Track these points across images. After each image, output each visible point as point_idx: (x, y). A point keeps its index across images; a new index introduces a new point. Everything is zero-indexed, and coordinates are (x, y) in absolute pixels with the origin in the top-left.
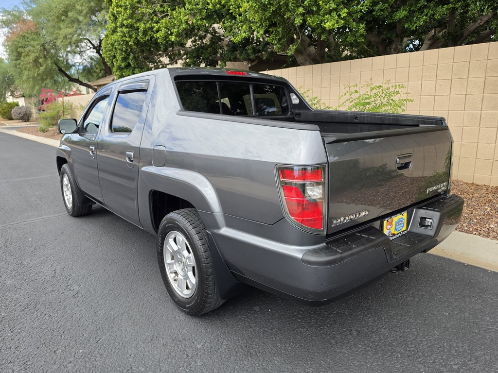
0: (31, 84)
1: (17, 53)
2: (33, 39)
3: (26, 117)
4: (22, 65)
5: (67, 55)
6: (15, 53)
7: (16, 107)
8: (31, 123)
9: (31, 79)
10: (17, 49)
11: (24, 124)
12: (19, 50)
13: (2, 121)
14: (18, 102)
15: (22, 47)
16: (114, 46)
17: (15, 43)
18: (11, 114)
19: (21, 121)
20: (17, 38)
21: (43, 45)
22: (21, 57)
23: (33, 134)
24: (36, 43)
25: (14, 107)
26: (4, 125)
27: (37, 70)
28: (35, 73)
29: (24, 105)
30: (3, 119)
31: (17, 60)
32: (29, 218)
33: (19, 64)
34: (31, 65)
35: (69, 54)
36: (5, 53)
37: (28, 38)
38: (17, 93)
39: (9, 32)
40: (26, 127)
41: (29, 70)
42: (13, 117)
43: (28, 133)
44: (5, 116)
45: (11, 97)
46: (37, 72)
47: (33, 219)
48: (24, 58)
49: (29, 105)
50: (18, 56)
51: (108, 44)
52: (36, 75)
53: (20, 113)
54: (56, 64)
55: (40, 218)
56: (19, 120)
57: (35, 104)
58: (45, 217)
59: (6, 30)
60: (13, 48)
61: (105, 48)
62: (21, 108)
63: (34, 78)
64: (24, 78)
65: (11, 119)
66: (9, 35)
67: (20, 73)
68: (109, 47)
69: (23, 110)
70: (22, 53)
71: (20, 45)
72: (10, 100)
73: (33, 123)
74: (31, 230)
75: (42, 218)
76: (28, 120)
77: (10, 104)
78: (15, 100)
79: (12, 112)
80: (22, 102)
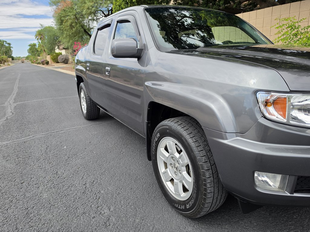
0: (68, 39)
1: (61, 21)
2: (70, 12)
3: (66, 61)
4: (64, 28)
5: (89, 22)
6: (60, 21)
7: (60, 55)
8: (69, 65)
9: (68, 37)
10: (61, 18)
11: (65, 65)
12: (62, 18)
13: (53, 63)
14: (61, 52)
15: (64, 17)
16: (121, 7)
17: (60, 14)
18: (58, 60)
19: (63, 63)
20: (61, 11)
21: (75, 15)
22: (63, 23)
23: (70, 71)
24: (71, 14)
25: (59, 55)
26: (54, 66)
27: (71, 31)
28: (70, 32)
29: (65, 54)
30: (53, 62)
31: (61, 25)
32: (65, 128)
33: (62, 27)
34: (69, 27)
35: (90, 21)
36: (54, 21)
37: (67, 11)
38: (61, 47)
39: (56, 9)
40: (66, 67)
41: (67, 31)
42: (59, 61)
43: (67, 70)
44: (54, 61)
45: (58, 49)
46: (72, 32)
47: (68, 129)
48: (64, 23)
49: (68, 54)
50: (61, 23)
51: (117, 6)
52: (71, 33)
53: (62, 59)
54: (82, 27)
55: (73, 128)
56: (62, 63)
57: (71, 53)
58: (77, 127)
59: (55, 7)
60: (59, 18)
61: (115, 8)
62: (63, 56)
63: (69, 35)
64: (64, 36)
65: (58, 62)
66: (57, 10)
67: (62, 33)
68: (118, 8)
69: (64, 57)
70: (63, 20)
71: (62, 15)
72: (57, 51)
73: (70, 64)
74: (66, 138)
75: (75, 127)
76: (67, 63)
77: (57, 54)
78: (60, 51)
79: (58, 58)
80: (63, 52)
